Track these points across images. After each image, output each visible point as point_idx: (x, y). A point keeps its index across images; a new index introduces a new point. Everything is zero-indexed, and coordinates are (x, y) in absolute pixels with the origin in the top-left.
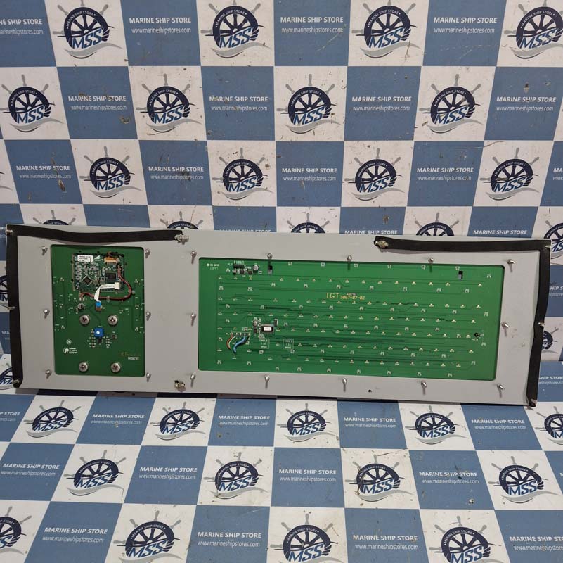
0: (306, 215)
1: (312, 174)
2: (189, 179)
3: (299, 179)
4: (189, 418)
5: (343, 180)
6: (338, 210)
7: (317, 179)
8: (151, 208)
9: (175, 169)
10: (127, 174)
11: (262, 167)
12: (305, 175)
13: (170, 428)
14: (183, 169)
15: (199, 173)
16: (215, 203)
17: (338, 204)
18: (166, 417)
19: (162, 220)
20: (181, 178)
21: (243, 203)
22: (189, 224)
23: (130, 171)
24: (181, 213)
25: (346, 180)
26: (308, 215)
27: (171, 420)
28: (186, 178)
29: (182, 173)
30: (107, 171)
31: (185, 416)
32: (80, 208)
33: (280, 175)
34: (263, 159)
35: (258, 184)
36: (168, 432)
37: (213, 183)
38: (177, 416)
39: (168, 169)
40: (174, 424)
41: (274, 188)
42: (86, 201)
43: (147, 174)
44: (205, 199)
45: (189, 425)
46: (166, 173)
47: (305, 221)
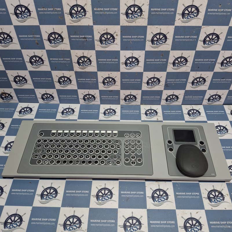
0: (131, 54)
1: (134, 38)
2: (86, 40)
3: (129, 40)
5: (146, 41)
6: (144, 52)
7: (136, 40)
8: (72, 51)
9: (81, 36)
10: (62, 38)
11: (115, 35)
12: (132, 38)
14: (84, 36)
15: (90, 38)
16: (96, 49)
17: (144, 50)
19: (76, 56)
20: (83, 40)
21: (107, 49)
22: (86, 57)
23: (63, 37)
24: (83, 53)
25: (148, 40)
26: (132, 53)
28: (85, 40)
29: (84, 38)
30: (54, 37)
32: (45, 51)
33: (122, 39)
34: (115, 32)
35: (113, 42)
37: (96, 42)
39: (78, 36)
41: (119, 44)
42: (47, 48)
43: (70, 38)
44: (93, 48)
46: (77, 38)
47: (131, 56)
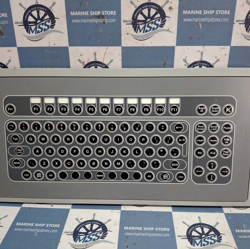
0: (200, 53)
1: (208, 16)
2: (104, 23)
3: (197, 20)
4: (98, 228)
5: (235, 22)
6: (228, 48)
7: (213, 20)
8: (72, 49)
9: (93, 13)
10: (53, 18)
11: (166, 9)
12: (202, 16)
13: (82, 237)
14: (99, 13)
15: (112, 17)
16: (124, 44)
17: (228, 43)
18: (79, 227)
19: (79, 60)
20: (97, 21)
21: (148, 43)
22: (101, 63)
23: (55, 16)
24: (95, 54)
25: (237, 21)
26: (202, 53)
27: (83, 230)
28: (101, 21)
29: (98, 17)
30: (37, 17)
31: (95, 226)
32: (14, 50)
33: (181, 16)
34: (167, 2)
35: (162, 26)
36: (80, 241)
37: (123, 25)
38: (88, 226)
39: (86, 13)
40: (86, 234)
41: (174, 29)
42: (19, 44)
43: (69, 18)
44: (116, 41)
45: (98, 235)
46: (84, 17)
47: (198, 59)
